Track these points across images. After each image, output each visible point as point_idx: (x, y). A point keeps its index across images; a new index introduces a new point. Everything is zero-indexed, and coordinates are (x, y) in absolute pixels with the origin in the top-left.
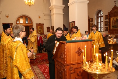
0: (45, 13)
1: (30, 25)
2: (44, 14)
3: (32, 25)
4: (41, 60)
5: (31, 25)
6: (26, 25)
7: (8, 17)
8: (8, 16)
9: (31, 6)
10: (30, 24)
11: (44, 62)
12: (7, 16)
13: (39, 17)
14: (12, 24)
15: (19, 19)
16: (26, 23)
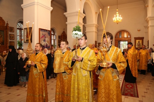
2: (144, 26)
3: (130, 38)
6: (124, 39)
10: (128, 38)
13: (138, 30)
15: (118, 34)
16: (124, 38)
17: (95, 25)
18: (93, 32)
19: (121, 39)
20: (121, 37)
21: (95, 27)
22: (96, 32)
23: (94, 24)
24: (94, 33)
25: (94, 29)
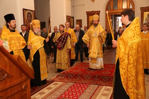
7: (95, 1)
11: (95, 80)
14: (100, 11)
15: (112, 2)
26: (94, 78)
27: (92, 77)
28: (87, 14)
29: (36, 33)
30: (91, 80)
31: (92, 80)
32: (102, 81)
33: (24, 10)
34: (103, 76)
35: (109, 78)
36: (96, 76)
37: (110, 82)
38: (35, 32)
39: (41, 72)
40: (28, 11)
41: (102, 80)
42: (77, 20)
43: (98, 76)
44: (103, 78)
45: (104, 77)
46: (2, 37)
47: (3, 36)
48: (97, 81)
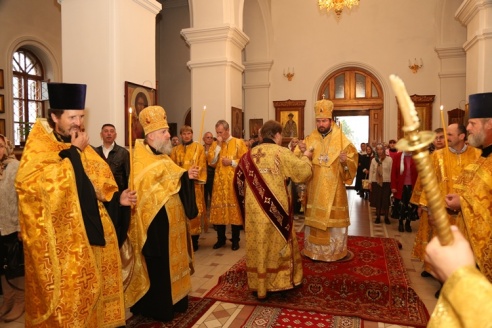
0: (442, 45)
1: (373, 105)
2: (436, 51)
3: (379, 102)
4: (322, 282)
5: (379, 105)
6: (355, 102)
7: (293, 78)
8: (292, 76)
9: (343, 14)
10: (372, 98)
11: (339, 297)
12: (290, 76)
13: (412, 68)
14: (305, 101)
15: (332, 82)
16: (356, 98)
17: (230, 34)
18: (221, 64)
19: (342, 103)
20: (342, 96)
21: (233, 41)
22: (234, 66)
23: (228, 28)
24: (228, 71)
25: (228, 53)
26: (337, 289)
27: (330, 287)
28: (276, 107)
29: (158, 148)
30: (329, 297)
31: (332, 297)
32: (362, 300)
33: (128, 84)
34: (365, 284)
35: (383, 292)
36: (342, 284)
37: (388, 304)
38: (154, 145)
39: (171, 276)
40: (138, 90)
41: (360, 295)
42: (251, 120)
43: (348, 283)
44: (365, 290)
45: (367, 287)
46: (29, 158)
47: (33, 154)
48: (348, 299)
